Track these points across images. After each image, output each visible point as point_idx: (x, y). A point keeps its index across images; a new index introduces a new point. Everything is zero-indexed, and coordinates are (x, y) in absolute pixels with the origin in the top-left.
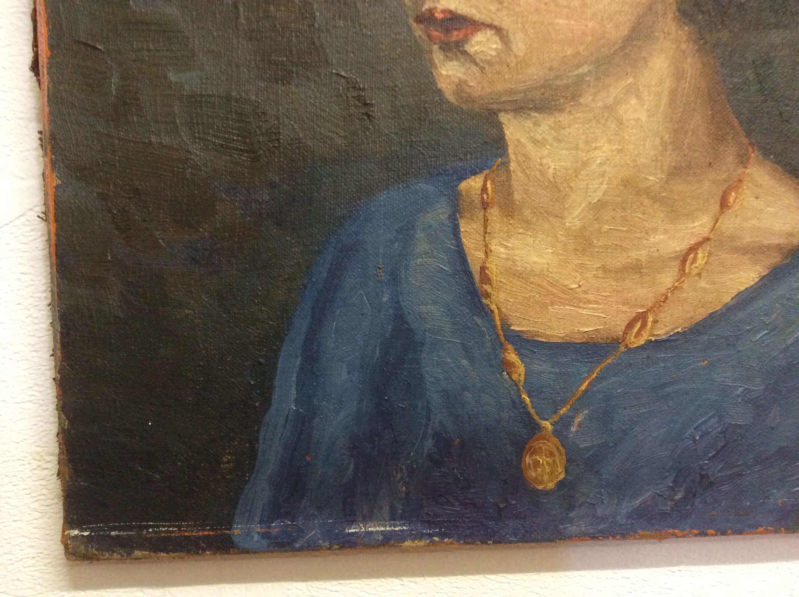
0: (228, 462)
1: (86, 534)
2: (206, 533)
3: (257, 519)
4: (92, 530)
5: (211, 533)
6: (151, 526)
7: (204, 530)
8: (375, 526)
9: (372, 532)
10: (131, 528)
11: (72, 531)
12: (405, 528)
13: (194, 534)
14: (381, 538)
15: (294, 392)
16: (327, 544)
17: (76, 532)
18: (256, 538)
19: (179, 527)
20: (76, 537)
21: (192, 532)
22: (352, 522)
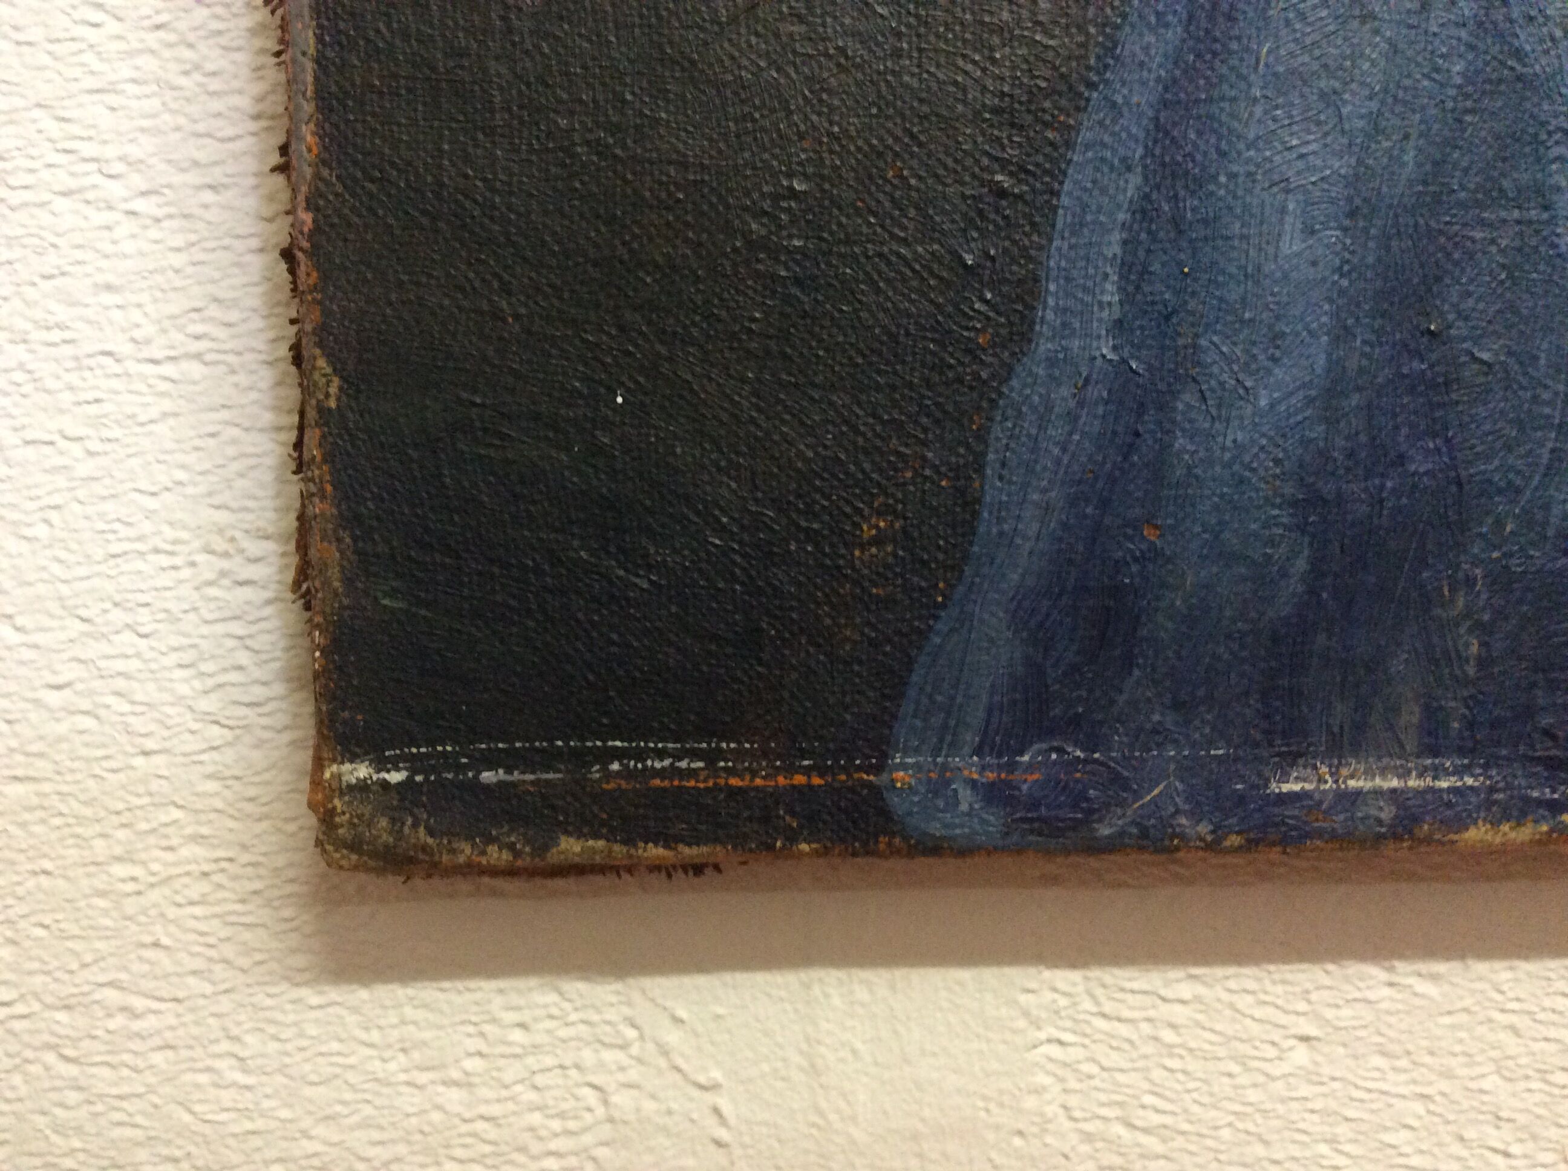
0: (878, 541)
1: (395, 777)
2: (800, 779)
4: (415, 764)
5: (817, 781)
6: (618, 755)
7: (790, 770)
8: (1369, 774)
9: (1358, 793)
10: (548, 759)
11: (347, 767)
12: (1469, 781)
13: (758, 782)
14: (1387, 813)
16: (1204, 828)
17: (362, 771)
18: (966, 798)
19: (711, 758)
20: (362, 787)
21: (754, 774)
22: (1291, 759)
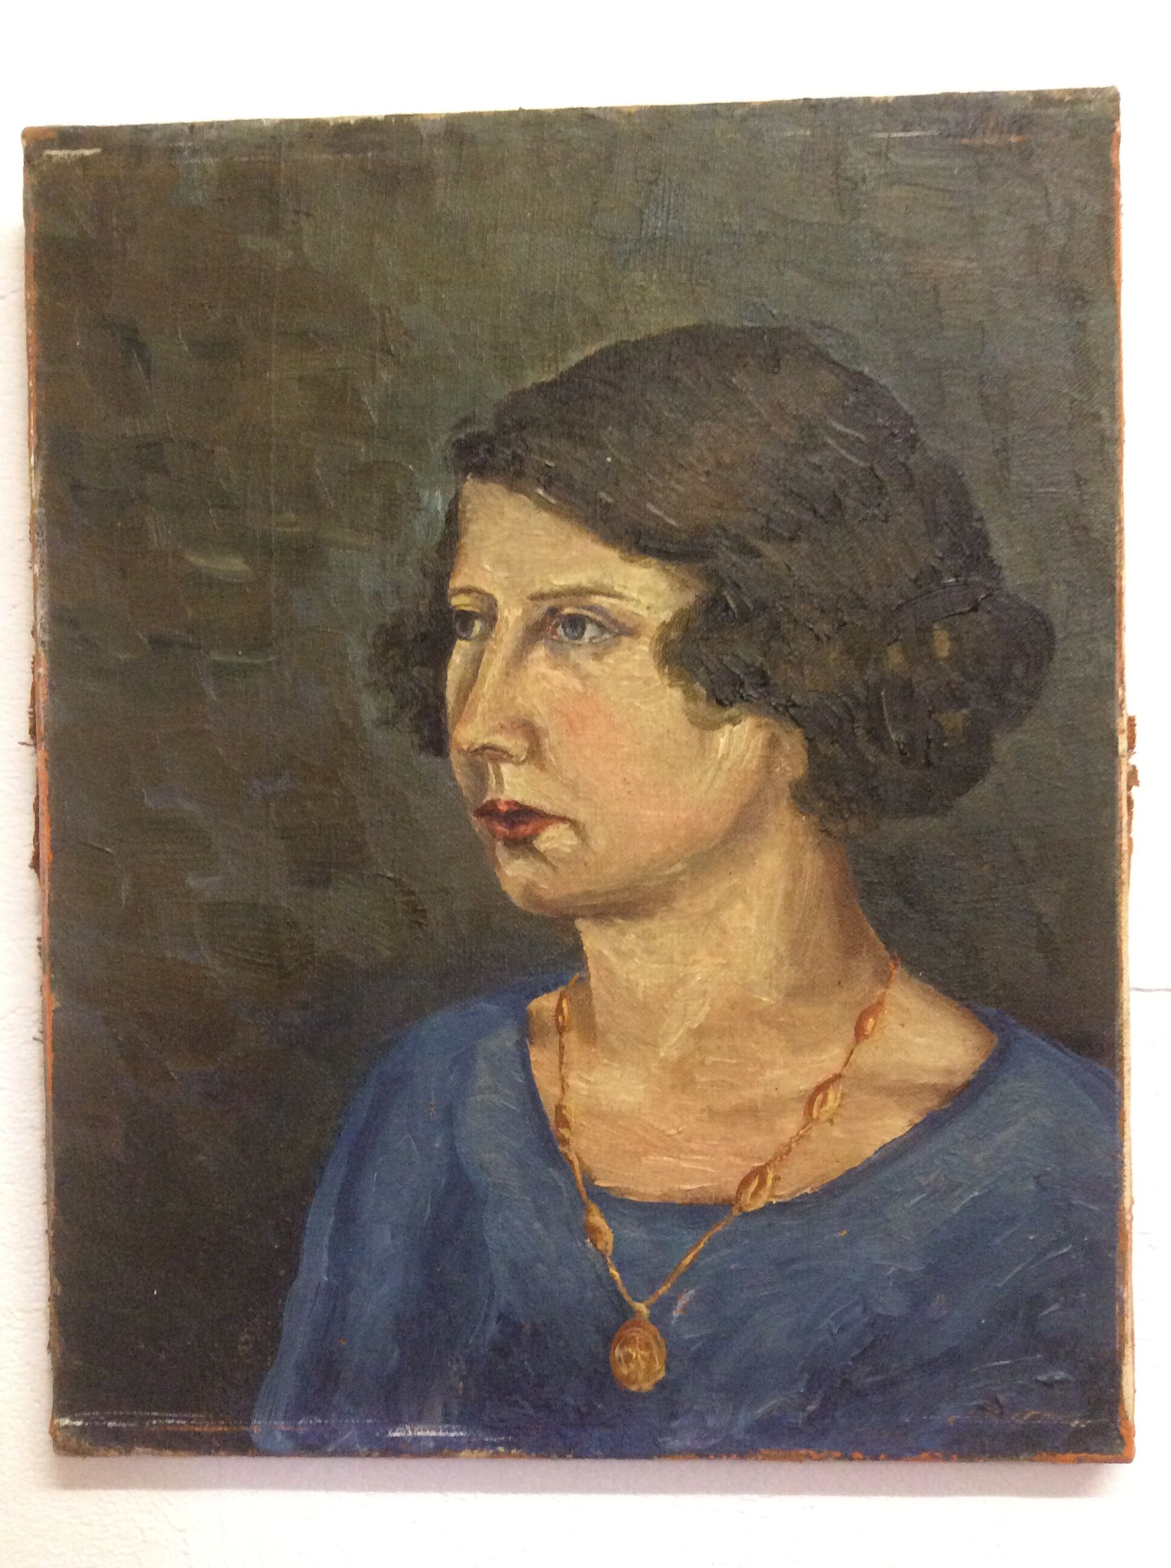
0: (247, 1343)
1: (79, 1423)
2: (220, 1429)
3: (281, 1414)
4: (86, 1419)
5: (226, 1429)
6: (156, 1418)
7: (218, 1425)
8: (425, 1430)
9: (421, 1437)
10: (131, 1418)
11: (61, 1420)
12: (462, 1434)
13: (205, 1429)
14: (431, 1445)
15: (325, 1257)
16: (365, 1449)
17: (66, 1421)
18: (279, 1437)
19: (189, 1420)
20: (67, 1427)
21: (204, 1426)
22: (396, 1423)
